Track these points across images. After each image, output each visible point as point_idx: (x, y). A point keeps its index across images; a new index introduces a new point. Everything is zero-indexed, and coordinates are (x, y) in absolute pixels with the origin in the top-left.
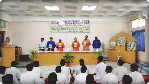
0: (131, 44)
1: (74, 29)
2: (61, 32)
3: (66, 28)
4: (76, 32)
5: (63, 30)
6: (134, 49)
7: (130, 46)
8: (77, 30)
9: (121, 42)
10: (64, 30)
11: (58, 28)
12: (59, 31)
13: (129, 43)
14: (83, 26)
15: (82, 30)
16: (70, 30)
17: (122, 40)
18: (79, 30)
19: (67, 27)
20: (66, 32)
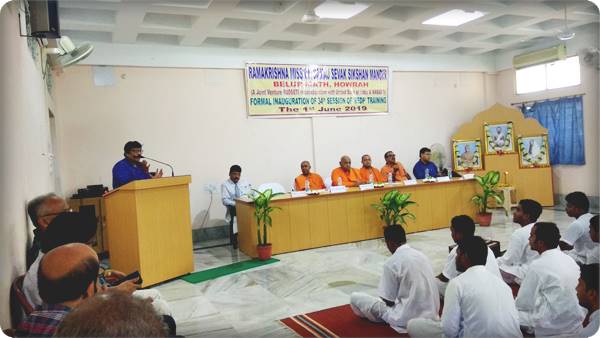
0: (531, 146)
1: (337, 101)
2: (289, 112)
3: (309, 97)
4: (343, 110)
5: (296, 106)
6: (545, 161)
7: (530, 152)
8: (350, 105)
9: (499, 141)
10: (300, 106)
11: (278, 97)
12: (285, 110)
13: (526, 141)
14: (366, 88)
15: (366, 103)
16: (325, 105)
17: (499, 133)
18: (352, 104)
19: (313, 93)
20: (309, 111)
